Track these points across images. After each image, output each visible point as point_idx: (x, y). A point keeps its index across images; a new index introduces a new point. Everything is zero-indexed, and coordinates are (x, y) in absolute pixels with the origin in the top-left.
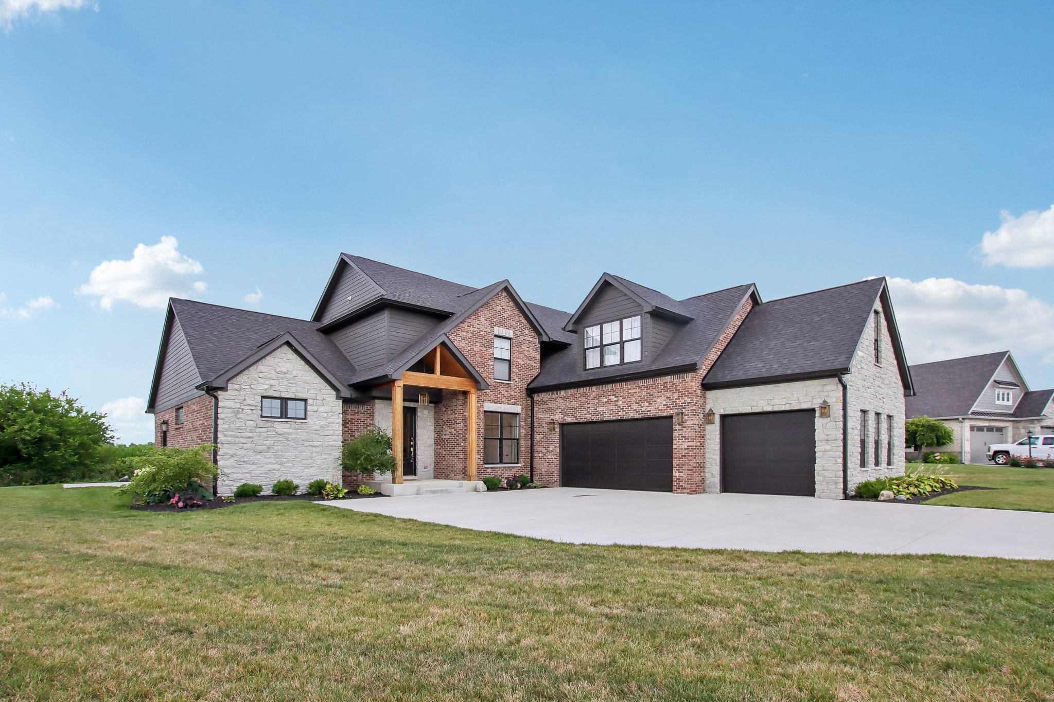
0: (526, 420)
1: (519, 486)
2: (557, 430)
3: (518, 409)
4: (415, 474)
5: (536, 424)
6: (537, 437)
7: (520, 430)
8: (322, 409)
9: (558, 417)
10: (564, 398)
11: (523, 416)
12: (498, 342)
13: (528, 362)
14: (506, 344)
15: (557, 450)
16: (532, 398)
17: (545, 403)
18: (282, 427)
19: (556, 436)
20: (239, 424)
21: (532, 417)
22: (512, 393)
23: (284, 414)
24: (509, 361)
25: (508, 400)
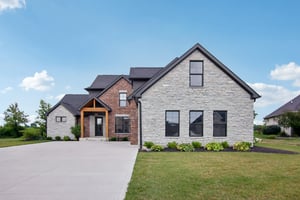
4: (103, 135)
8: (70, 119)
12: (121, 95)
20: (51, 123)
22: (127, 110)
23: (61, 121)
25: (125, 113)
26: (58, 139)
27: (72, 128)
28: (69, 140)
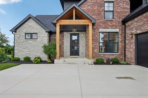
0: (121, 35)
1: (111, 63)
2: (134, 38)
3: (117, 30)
4: (79, 55)
5: (126, 36)
6: (127, 42)
7: (119, 39)
8: (41, 36)
9: (134, 31)
10: (136, 22)
11: (120, 33)
12: (106, 4)
13: (123, 10)
14: (111, 5)
15: (134, 47)
16: (125, 25)
17: (129, 26)
18: (30, 41)
19: (133, 41)
20: (19, 41)
21: (125, 33)
22: (114, 24)
23: (31, 38)
24: (113, 11)
25: (112, 27)
26: (28, 61)
27: (45, 47)
28: (42, 62)
